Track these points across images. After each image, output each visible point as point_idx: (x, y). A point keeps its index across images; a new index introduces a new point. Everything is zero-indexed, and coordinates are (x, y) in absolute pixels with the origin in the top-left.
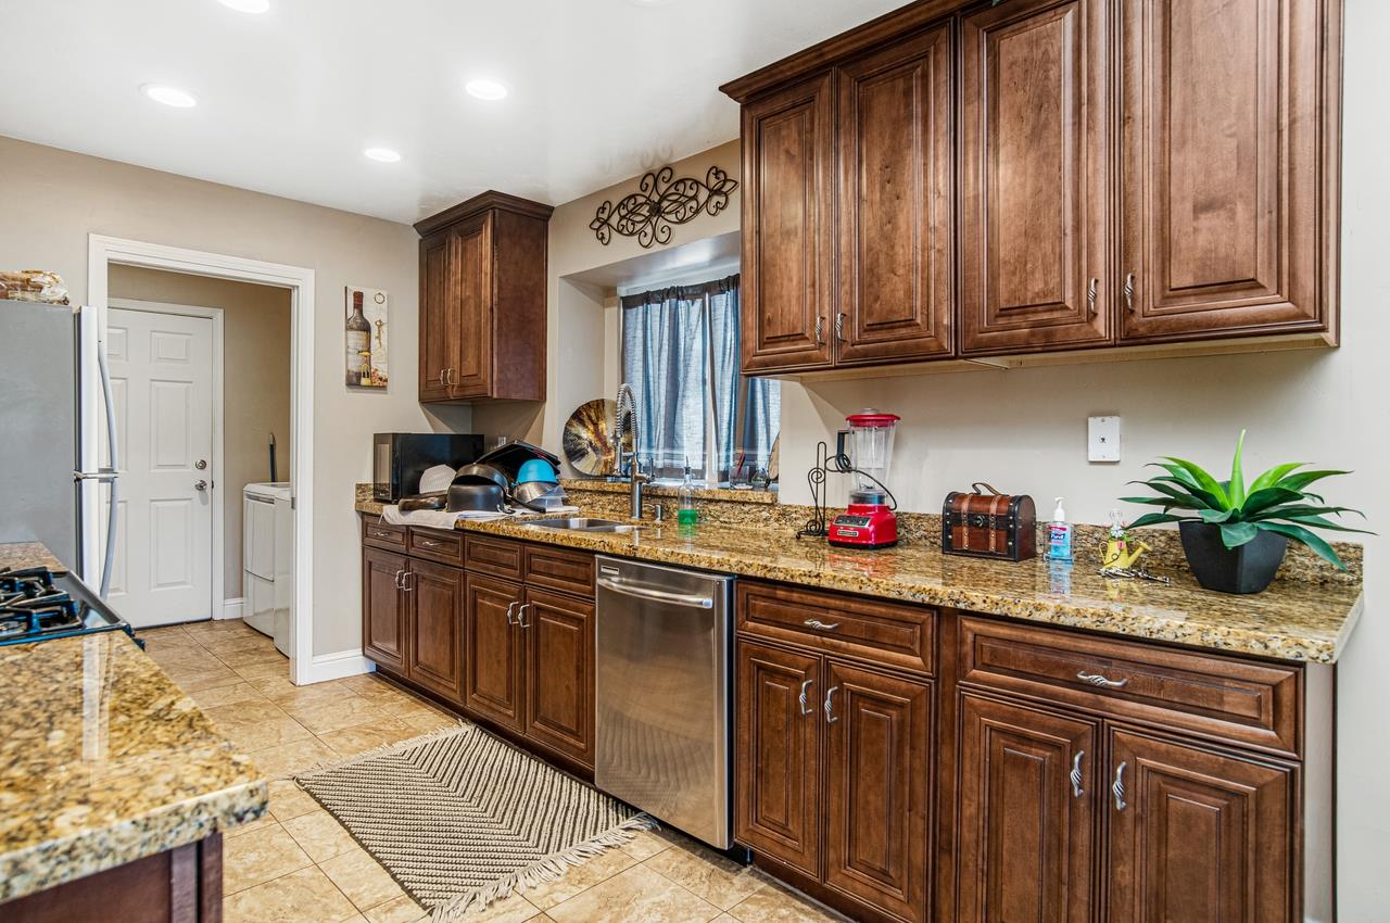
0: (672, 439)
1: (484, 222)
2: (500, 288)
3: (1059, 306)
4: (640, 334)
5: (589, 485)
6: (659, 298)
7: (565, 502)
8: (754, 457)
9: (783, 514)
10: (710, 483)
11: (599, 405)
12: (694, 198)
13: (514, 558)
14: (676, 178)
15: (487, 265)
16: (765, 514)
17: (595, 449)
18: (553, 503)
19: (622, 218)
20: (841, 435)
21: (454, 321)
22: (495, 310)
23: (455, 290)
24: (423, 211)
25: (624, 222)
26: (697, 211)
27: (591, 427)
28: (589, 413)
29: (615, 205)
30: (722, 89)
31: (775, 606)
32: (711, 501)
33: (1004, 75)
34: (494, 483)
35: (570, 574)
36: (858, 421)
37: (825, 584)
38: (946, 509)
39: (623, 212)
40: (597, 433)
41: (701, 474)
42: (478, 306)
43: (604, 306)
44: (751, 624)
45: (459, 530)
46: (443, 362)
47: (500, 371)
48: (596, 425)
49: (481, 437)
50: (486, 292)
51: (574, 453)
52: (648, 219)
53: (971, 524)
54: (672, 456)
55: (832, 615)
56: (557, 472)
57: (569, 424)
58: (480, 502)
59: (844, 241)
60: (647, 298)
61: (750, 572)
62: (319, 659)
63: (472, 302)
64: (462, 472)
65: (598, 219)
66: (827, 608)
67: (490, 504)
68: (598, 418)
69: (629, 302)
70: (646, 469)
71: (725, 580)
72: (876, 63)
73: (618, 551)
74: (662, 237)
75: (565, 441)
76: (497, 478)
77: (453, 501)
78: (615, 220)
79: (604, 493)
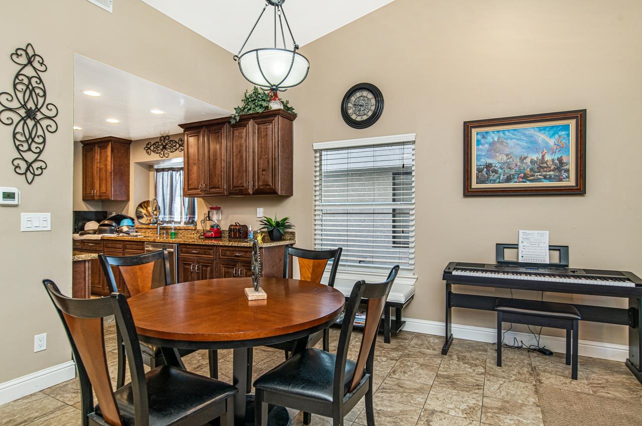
0: (171, 213)
1: (108, 145)
2: (114, 166)
3: (243, 186)
4: (161, 180)
5: (144, 226)
6: (167, 170)
7: (137, 232)
8: (194, 218)
9: (198, 232)
10: (182, 225)
11: (148, 202)
12: (175, 146)
13: (121, 246)
14: (170, 140)
15: (109, 159)
16: (193, 232)
17: (146, 216)
18: (132, 232)
19: (154, 148)
20: (209, 212)
21: (97, 175)
22: (112, 173)
23: (97, 165)
24: (84, 137)
25: (155, 149)
26: (176, 150)
27: (145, 209)
28: (144, 204)
29: (152, 144)
30: (179, 125)
31: (186, 249)
32: (180, 229)
33: (235, 138)
34: (113, 226)
35: (138, 248)
36: (211, 208)
37: (196, 243)
38: (229, 228)
39: (155, 146)
40: (147, 211)
41: (180, 223)
42: (106, 171)
43: (149, 171)
44: (182, 254)
45: (102, 240)
46: (93, 188)
47: (114, 192)
48: (147, 208)
49: (106, 212)
50: (109, 167)
51: (139, 217)
52: (162, 150)
53: (234, 232)
54: (171, 218)
55: (198, 250)
56: (134, 223)
57: (137, 208)
58: (108, 231)
59: (206, 167)
60: (163, 170)
61: (181, 243)
63: (104, 169)
64: (101, 223)
65: (147, 147)
66: (197, 249)
67: (112, 232)
68: (147, 206)
69: (158, 170)
70: (161, 221)
71: (176, 245)
72: (212, 128)
73: (151, 241)
74: (166, 156)
75: (136, 213)
76: (114, 224)
77: (99, 231)
78: (152, 148)
79: (149, 229)
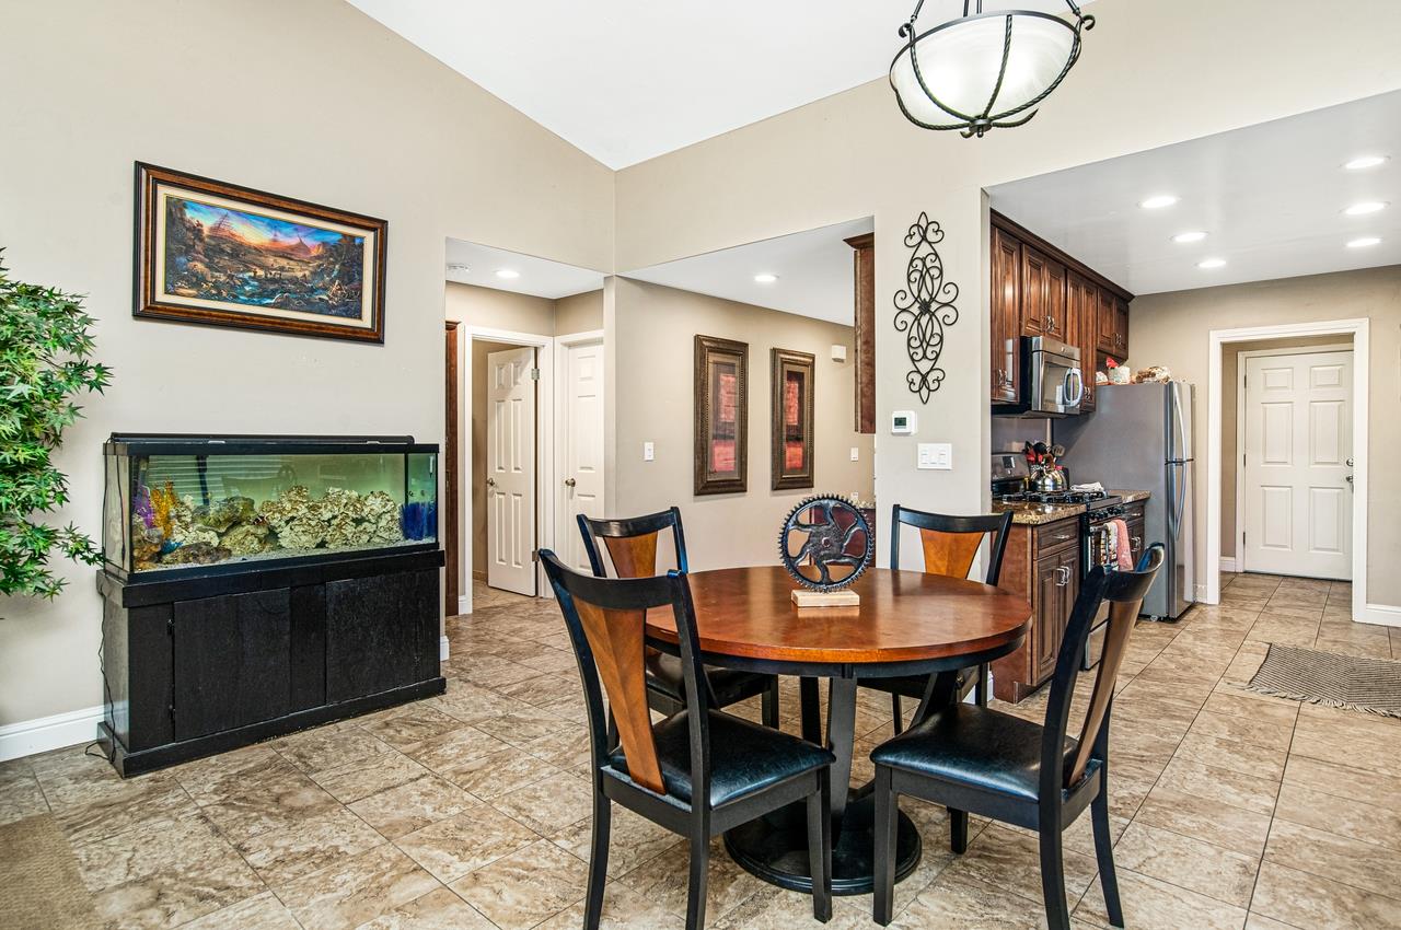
62: (1370, 606)
